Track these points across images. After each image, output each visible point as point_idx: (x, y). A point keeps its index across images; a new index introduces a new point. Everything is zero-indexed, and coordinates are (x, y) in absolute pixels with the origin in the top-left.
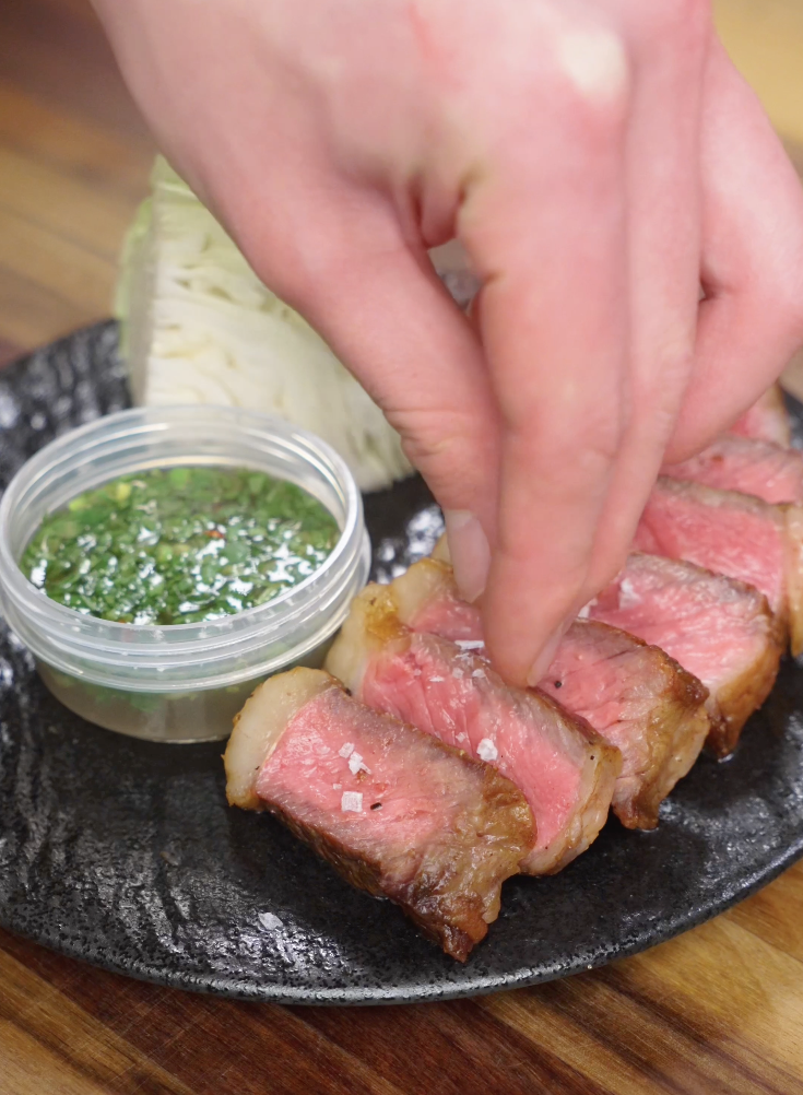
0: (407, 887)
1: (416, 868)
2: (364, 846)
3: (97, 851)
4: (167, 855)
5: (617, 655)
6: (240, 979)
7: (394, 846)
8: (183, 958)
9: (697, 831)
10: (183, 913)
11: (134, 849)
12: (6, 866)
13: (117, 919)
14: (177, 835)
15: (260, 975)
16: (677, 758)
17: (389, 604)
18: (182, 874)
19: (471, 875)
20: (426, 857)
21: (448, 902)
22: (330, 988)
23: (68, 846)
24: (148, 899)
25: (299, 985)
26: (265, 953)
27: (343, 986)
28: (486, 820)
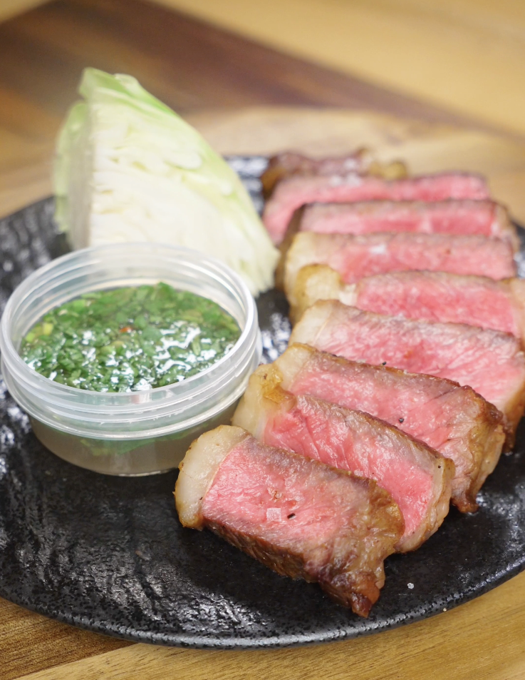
0: (325, 568)
1: (329, 555)
2: (288, 544)
3: (91, 554)
4: (140, 553)
5: (441, 395)
6: (204, 635)
7: (311, 542)
8: (162, 623)
9: (503, 513)
10: (158, 593)
11: (116, 551)
12: (28, 568)
13: (112, 600)
14: (146, 539)
15: (218, 632)
16: (487, 461)
17: (277, 377)
18: (153, 566)
19: (366, 557)
20: (335, 546)
21: (353, 576)
22: (268, 637)
23: (69, 552)
24: (131, 584)
25: (247, 636)
26: (219, 617)
27: (277, 635)
28: (372, 518)
